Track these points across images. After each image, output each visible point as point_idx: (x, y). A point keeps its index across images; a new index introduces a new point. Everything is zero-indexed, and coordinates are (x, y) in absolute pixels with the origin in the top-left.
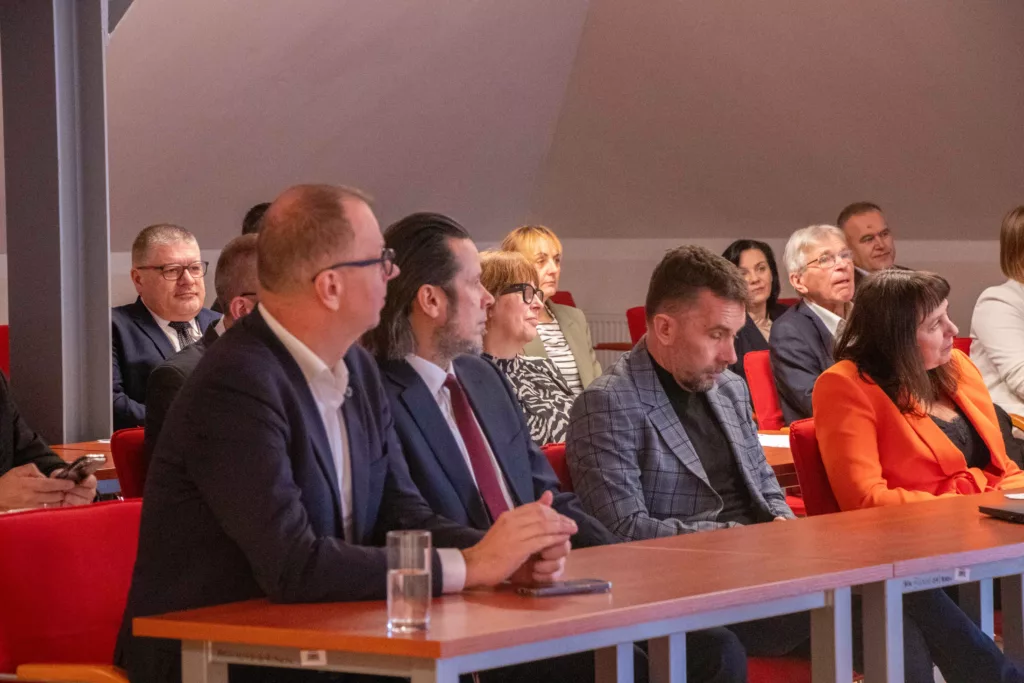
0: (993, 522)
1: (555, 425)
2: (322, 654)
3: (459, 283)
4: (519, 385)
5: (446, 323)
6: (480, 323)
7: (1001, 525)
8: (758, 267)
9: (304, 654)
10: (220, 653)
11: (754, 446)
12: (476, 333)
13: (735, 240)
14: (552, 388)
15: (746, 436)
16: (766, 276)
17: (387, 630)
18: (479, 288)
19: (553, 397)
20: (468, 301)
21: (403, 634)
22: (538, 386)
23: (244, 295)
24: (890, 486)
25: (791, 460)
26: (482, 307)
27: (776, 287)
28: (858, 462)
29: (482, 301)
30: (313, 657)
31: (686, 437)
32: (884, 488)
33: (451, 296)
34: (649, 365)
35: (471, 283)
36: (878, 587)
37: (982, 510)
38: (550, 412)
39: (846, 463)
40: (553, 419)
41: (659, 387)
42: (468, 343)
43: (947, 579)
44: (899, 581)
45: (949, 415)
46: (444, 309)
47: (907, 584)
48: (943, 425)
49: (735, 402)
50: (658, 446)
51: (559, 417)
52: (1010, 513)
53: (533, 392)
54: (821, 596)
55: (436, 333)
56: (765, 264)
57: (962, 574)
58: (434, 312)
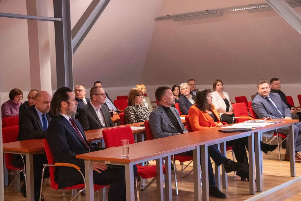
0: (220, 132)
1: (146, 116)
2: (109, 162)
3: (70, 101)
4: (140, 109)
5: (68, 108)
6: (75, 108)
7: (222, 133)
8: (177, 90)
9: (106, 162)
10: (91, 161)
11: (180, 120)
12: (75, 110)
13: (174, 85)
14: (145, 110)
15: (179, 118)
16: (178, 91)
17: (121, 157)
18: (74, 101)
19: (146, 111)
20: (72, 104)
21: (124, 158)
22: (143, 109)
23: (95, 95)
24: (200, 126)
25: (185, 122)
26: (75, 105)
27: (180, 93)
28: (195, 122)
29: (75, 104)
30: (108, 162)
31: (168, 118)
32: (199, 126)
33: (69, 103)
34: (161, 107)
35: (73, 100)
36: (204, 146)
37: (219, 130)
38: (145, 114)
39: (193, 122)
40: (146, 115)
41: (163, 110)
42: (73, 112)
43: (215, 143)
44: (207, 144)
45: (211, 113)
46: (67, 106)
47: (208, 144)
48: (210, 115)
49: (177, 113)
50: (164, 119)
51: (147, 114)
52: (223, 131)
53: (142, 111)
54: (195, 147)
55: (66, 110)
56: (179, 89)
57: (217, 142)
58: (65, 106)
